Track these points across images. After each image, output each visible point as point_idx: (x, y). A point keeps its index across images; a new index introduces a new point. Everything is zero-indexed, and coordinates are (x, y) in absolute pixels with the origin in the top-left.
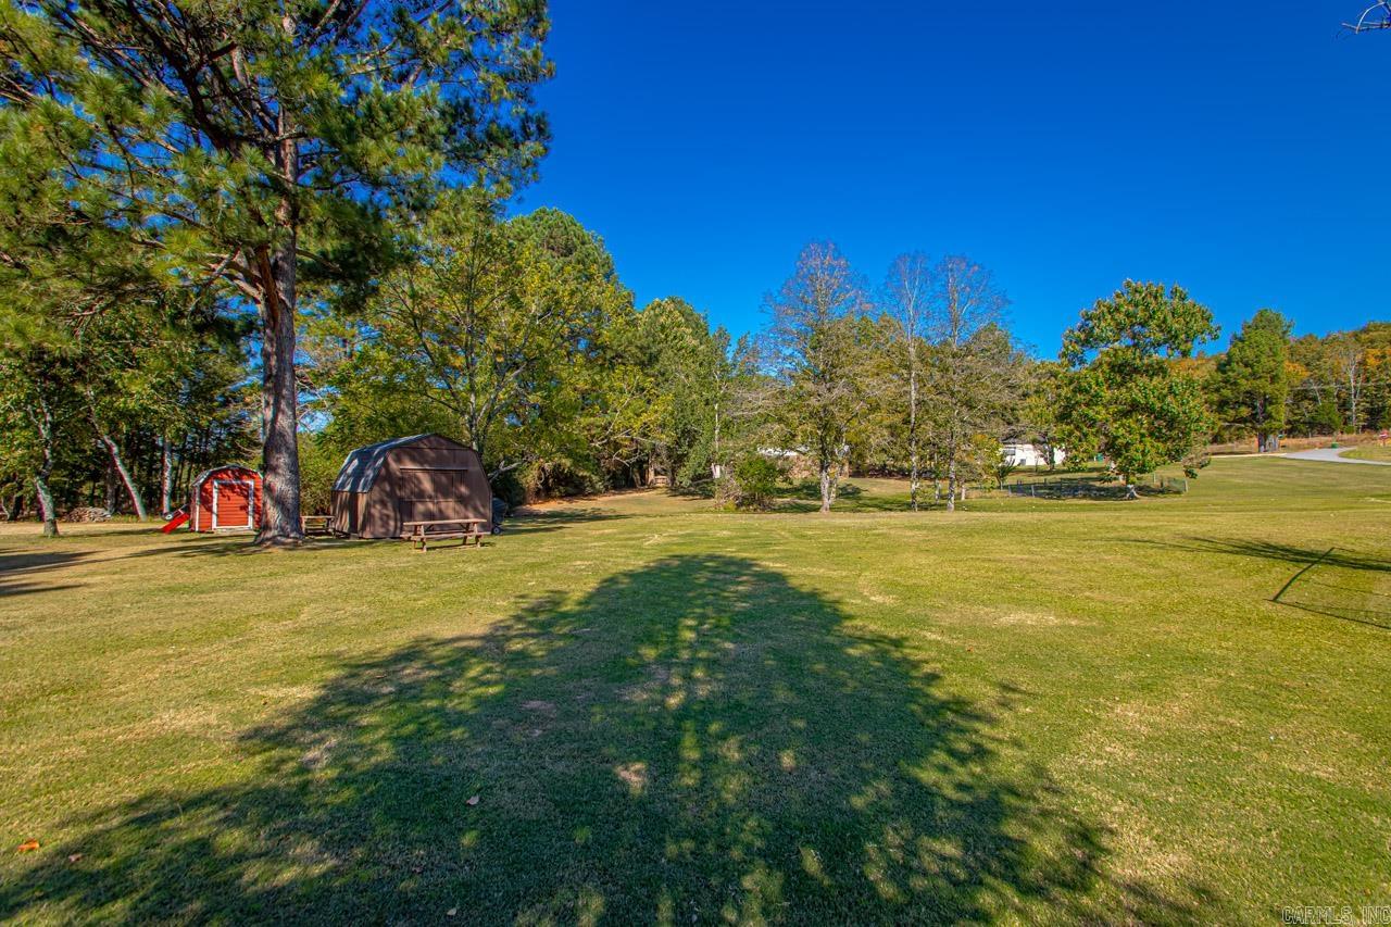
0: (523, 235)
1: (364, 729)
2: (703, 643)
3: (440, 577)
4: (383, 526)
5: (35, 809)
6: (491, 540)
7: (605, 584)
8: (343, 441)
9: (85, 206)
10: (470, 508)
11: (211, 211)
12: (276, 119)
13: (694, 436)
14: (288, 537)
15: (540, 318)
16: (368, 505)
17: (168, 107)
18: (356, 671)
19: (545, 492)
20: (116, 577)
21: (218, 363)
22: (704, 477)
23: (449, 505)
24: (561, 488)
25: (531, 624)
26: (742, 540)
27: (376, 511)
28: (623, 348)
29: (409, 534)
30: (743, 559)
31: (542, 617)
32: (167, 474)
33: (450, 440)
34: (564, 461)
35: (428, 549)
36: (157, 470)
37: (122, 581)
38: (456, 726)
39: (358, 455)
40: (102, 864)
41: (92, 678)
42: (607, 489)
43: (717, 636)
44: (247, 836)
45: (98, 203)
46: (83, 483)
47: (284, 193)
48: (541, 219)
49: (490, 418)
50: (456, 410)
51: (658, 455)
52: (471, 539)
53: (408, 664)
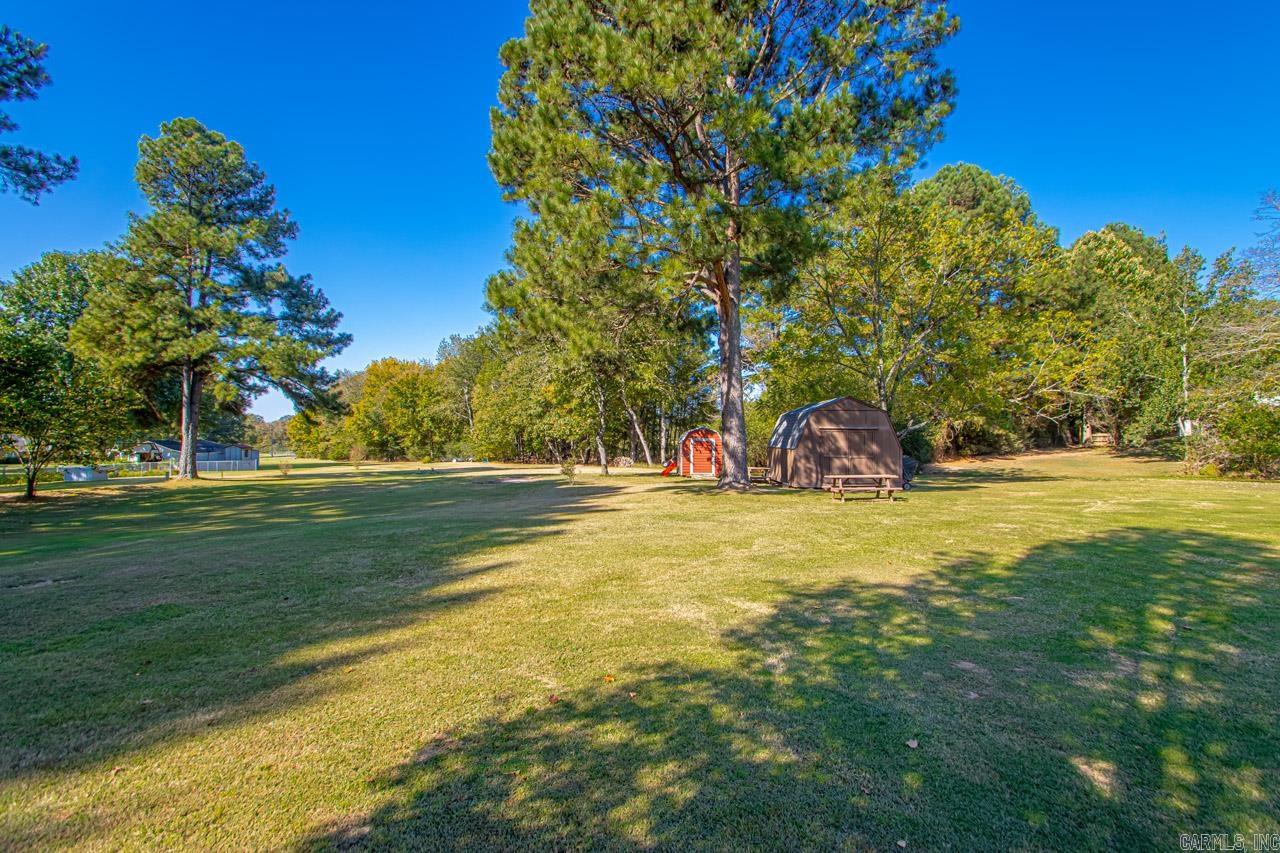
0: (926, 198)
1: (809, 650)
2: (1185, 639)
3: (859, 526)
4: (807, 478)
5: (610, 654)
6: (904, 495)
7: (1037, 551)
8: (774, 407)
9: (618, 256)
10: (880, 464)
11: (687, 241)
12: (724, 160)
13: (1149, 386)
14: (739, 483)
15: (948, 276)
16: (795, 459)
17: (660, 173)
18: (797, 598)
19: (956, 450)
20: (641, 505)
21: (689, 352)
22: (1168, 435)
23: (862, 462)
24: (972, 446)
25: (954, 582)
26: (1236, 516)
27: (802, 464)
28: (1045, 292)
29: (829, 486)
30: (1245, 541)
31: (965, 577)
32: (663, 434)
33: (861, 402)
34: (976, 419)
35: (846, 500)
36: (657, 432)
37: (644, 509)
38: (889, 666)
39: (786, 417)
40: (647, 704)
41: (633, 573)
42: (1028, 448)
43: (1206, 633)
44: (732, 714)
45: (625, 252)
46: (619, 441)
47: (733, 215)
48: (945, 177)
49: (897, 379)
50: (865, 374)
51: (1096, 410)
52: (884, 492)
53: (838, 600)
